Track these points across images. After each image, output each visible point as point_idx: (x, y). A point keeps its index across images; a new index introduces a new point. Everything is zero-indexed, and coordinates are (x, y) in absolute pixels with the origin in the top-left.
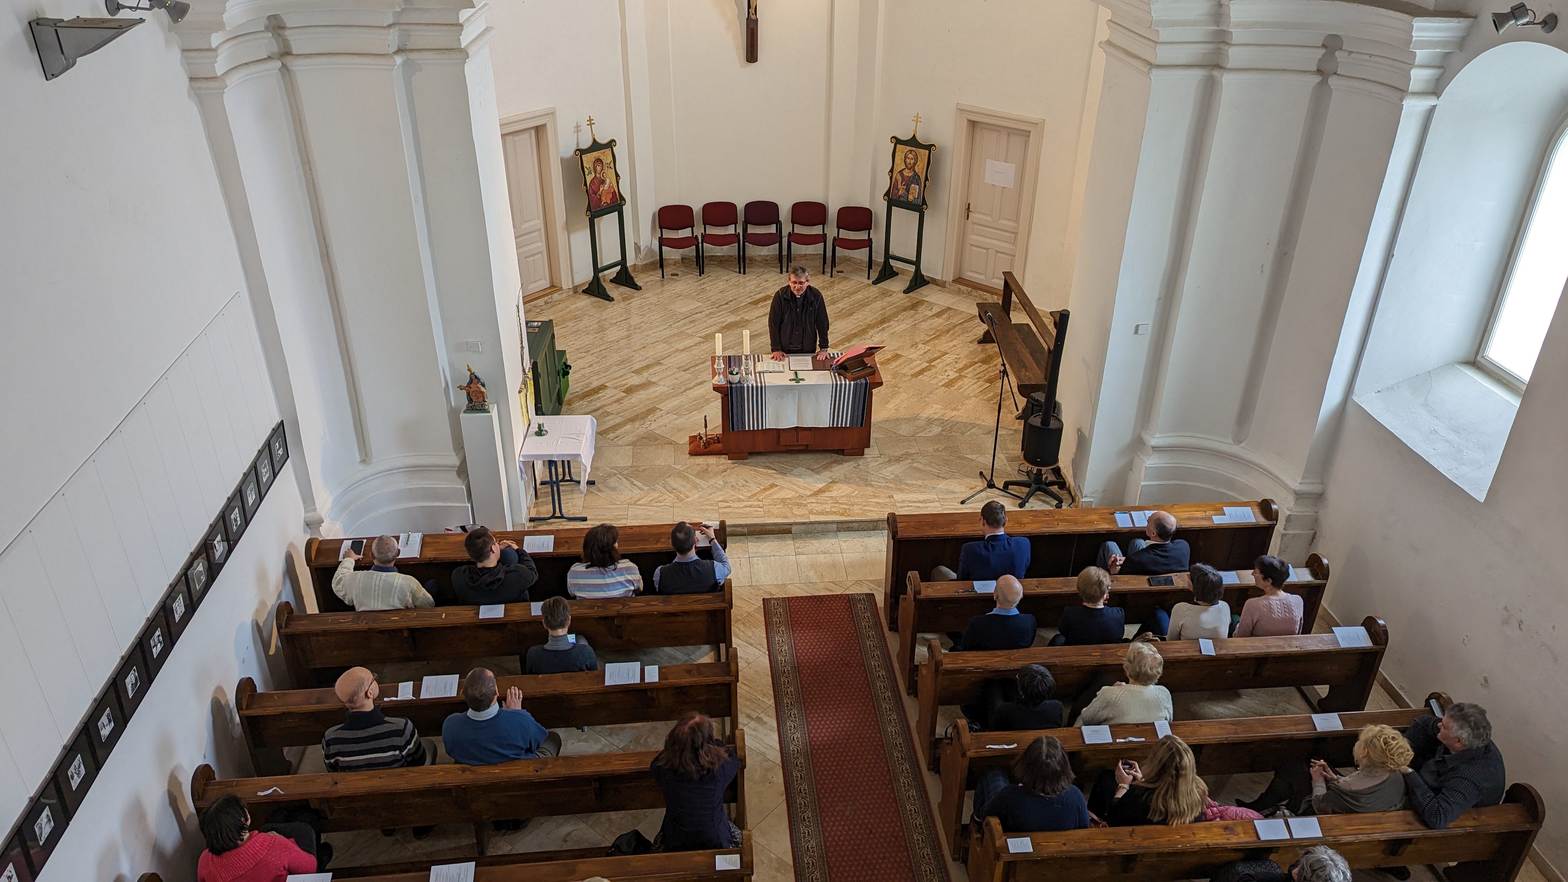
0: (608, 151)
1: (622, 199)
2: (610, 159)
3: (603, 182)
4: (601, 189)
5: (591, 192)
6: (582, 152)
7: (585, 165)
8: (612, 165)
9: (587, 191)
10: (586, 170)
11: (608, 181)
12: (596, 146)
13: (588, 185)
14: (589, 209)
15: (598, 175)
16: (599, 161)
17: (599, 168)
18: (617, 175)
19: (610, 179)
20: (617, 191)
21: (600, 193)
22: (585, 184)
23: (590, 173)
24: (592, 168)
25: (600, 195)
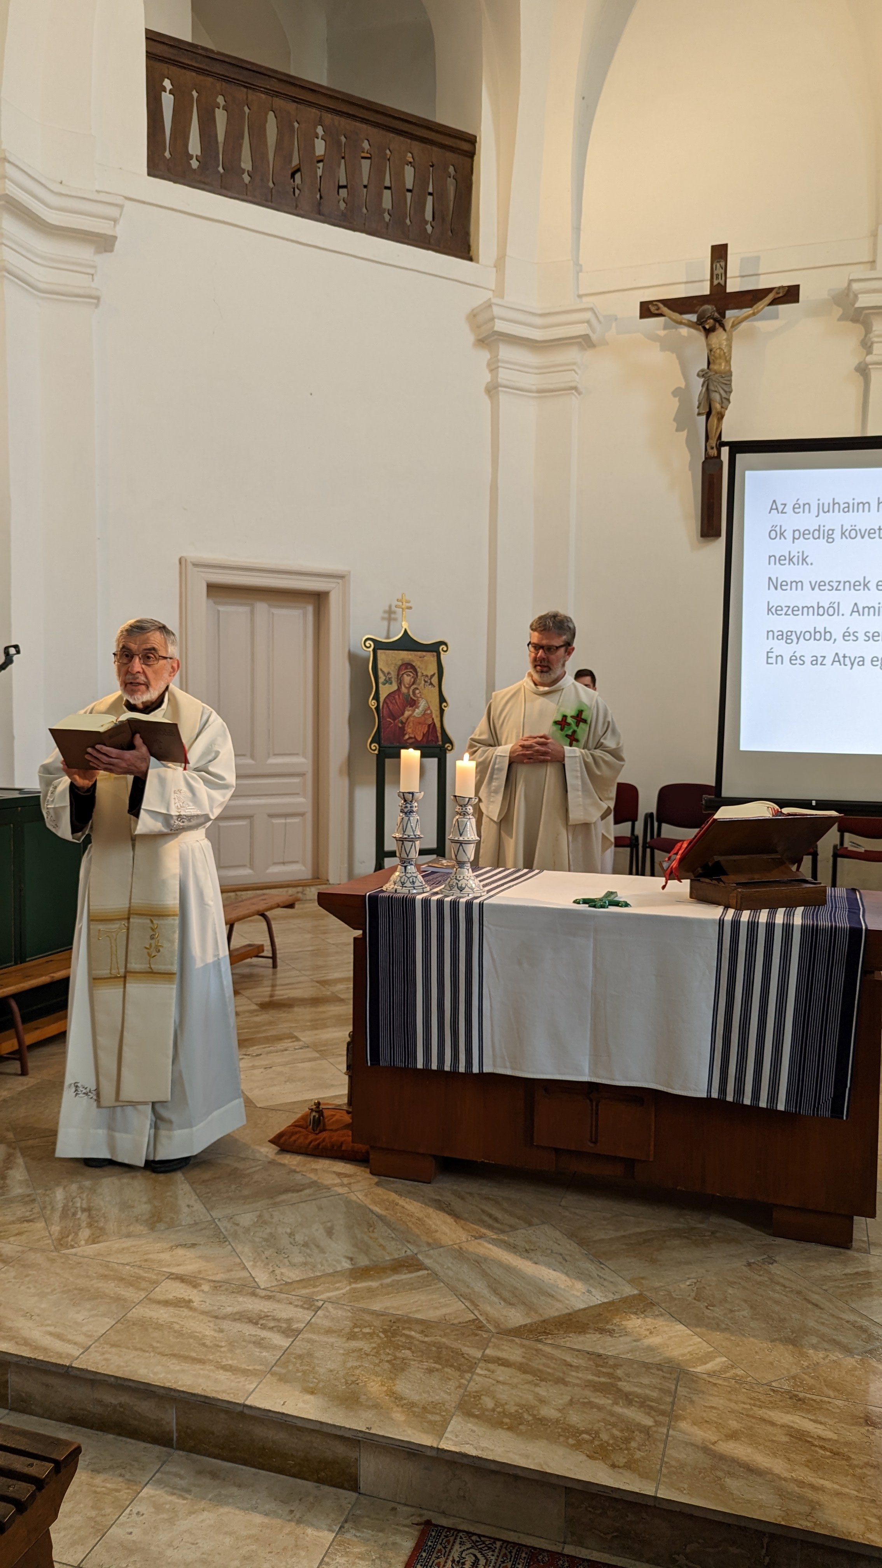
0: (430, 657)
1: (447, 739)
2: (433, 669)
3: (413, 703)
4: (407, 713)
5: (385, 712)
6: (379, 646)
7: (381, 665)
8: (435, 680)
9: (377, 708)
10: (380, 674)
11: (422, 704)
12: (407, 643)
13: (382, 700)
14: (377, 739)
15: (404, 690)
16: (409, 666)
17: (407, 679)
18: (442, 699)
19: (427, 700)
20: (438, 725)
21: (403, 718)
22: (377, 697)
23: (388, 681)
24: (393, 675)
25: (402, 723)
